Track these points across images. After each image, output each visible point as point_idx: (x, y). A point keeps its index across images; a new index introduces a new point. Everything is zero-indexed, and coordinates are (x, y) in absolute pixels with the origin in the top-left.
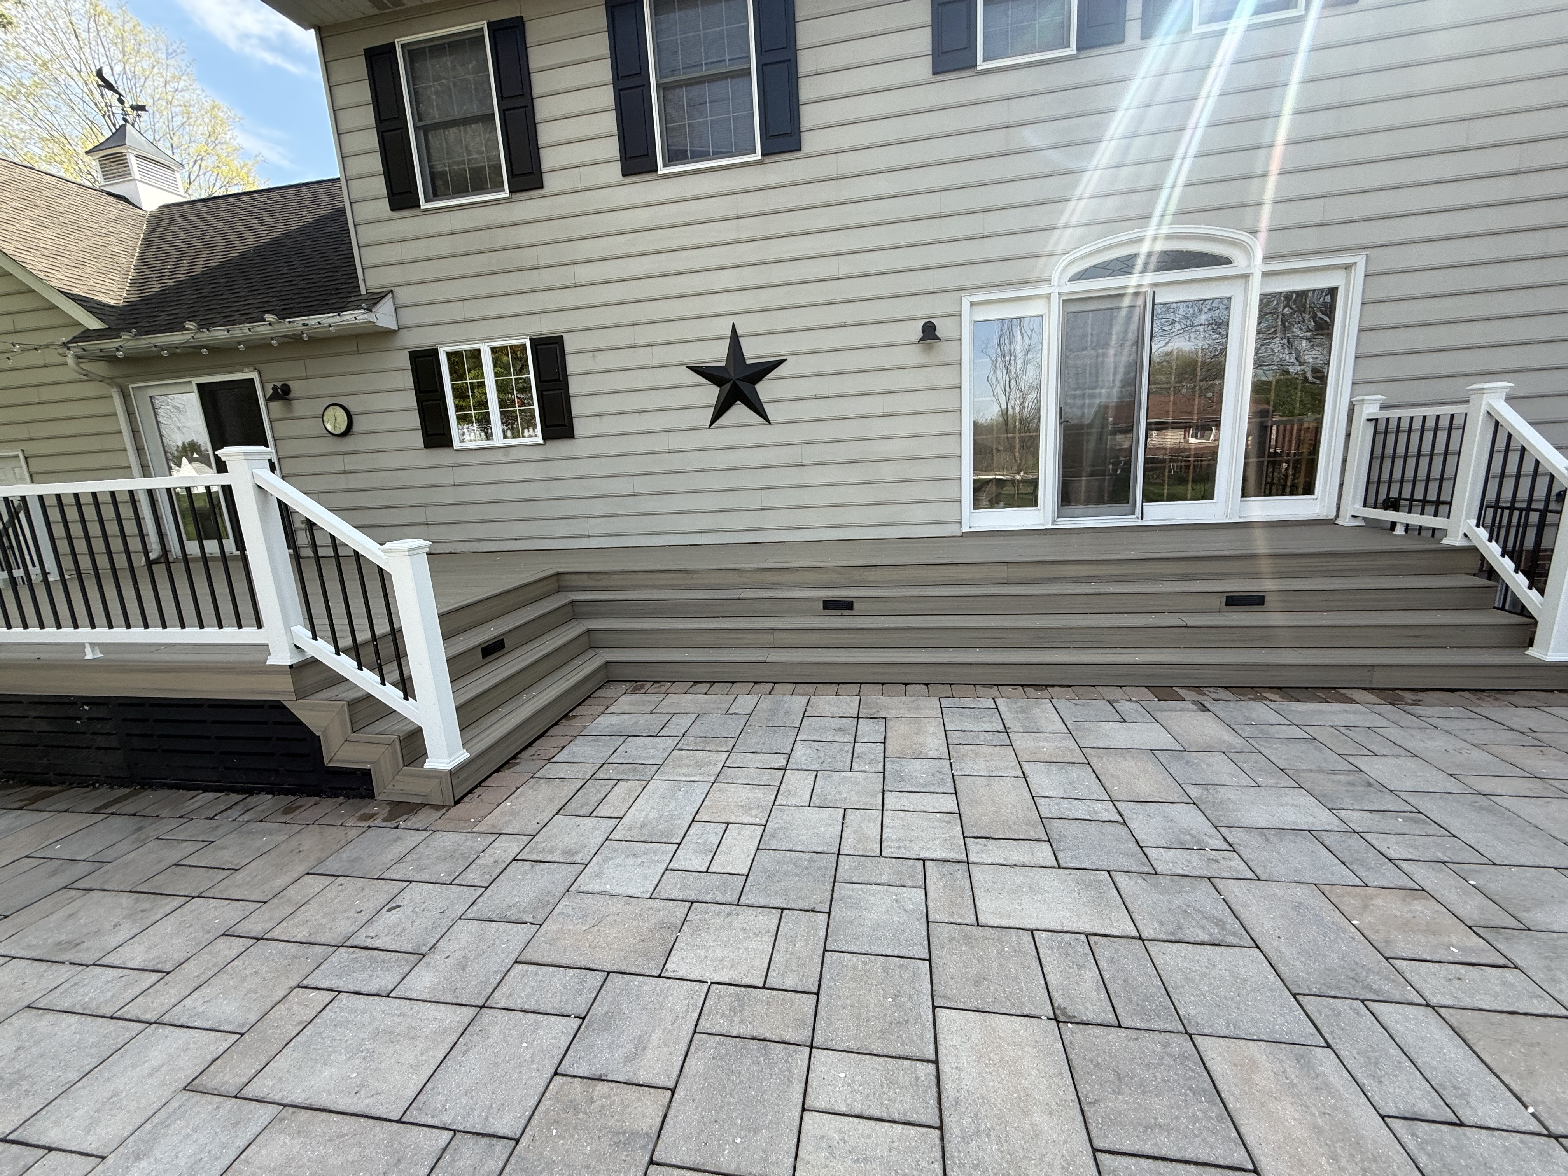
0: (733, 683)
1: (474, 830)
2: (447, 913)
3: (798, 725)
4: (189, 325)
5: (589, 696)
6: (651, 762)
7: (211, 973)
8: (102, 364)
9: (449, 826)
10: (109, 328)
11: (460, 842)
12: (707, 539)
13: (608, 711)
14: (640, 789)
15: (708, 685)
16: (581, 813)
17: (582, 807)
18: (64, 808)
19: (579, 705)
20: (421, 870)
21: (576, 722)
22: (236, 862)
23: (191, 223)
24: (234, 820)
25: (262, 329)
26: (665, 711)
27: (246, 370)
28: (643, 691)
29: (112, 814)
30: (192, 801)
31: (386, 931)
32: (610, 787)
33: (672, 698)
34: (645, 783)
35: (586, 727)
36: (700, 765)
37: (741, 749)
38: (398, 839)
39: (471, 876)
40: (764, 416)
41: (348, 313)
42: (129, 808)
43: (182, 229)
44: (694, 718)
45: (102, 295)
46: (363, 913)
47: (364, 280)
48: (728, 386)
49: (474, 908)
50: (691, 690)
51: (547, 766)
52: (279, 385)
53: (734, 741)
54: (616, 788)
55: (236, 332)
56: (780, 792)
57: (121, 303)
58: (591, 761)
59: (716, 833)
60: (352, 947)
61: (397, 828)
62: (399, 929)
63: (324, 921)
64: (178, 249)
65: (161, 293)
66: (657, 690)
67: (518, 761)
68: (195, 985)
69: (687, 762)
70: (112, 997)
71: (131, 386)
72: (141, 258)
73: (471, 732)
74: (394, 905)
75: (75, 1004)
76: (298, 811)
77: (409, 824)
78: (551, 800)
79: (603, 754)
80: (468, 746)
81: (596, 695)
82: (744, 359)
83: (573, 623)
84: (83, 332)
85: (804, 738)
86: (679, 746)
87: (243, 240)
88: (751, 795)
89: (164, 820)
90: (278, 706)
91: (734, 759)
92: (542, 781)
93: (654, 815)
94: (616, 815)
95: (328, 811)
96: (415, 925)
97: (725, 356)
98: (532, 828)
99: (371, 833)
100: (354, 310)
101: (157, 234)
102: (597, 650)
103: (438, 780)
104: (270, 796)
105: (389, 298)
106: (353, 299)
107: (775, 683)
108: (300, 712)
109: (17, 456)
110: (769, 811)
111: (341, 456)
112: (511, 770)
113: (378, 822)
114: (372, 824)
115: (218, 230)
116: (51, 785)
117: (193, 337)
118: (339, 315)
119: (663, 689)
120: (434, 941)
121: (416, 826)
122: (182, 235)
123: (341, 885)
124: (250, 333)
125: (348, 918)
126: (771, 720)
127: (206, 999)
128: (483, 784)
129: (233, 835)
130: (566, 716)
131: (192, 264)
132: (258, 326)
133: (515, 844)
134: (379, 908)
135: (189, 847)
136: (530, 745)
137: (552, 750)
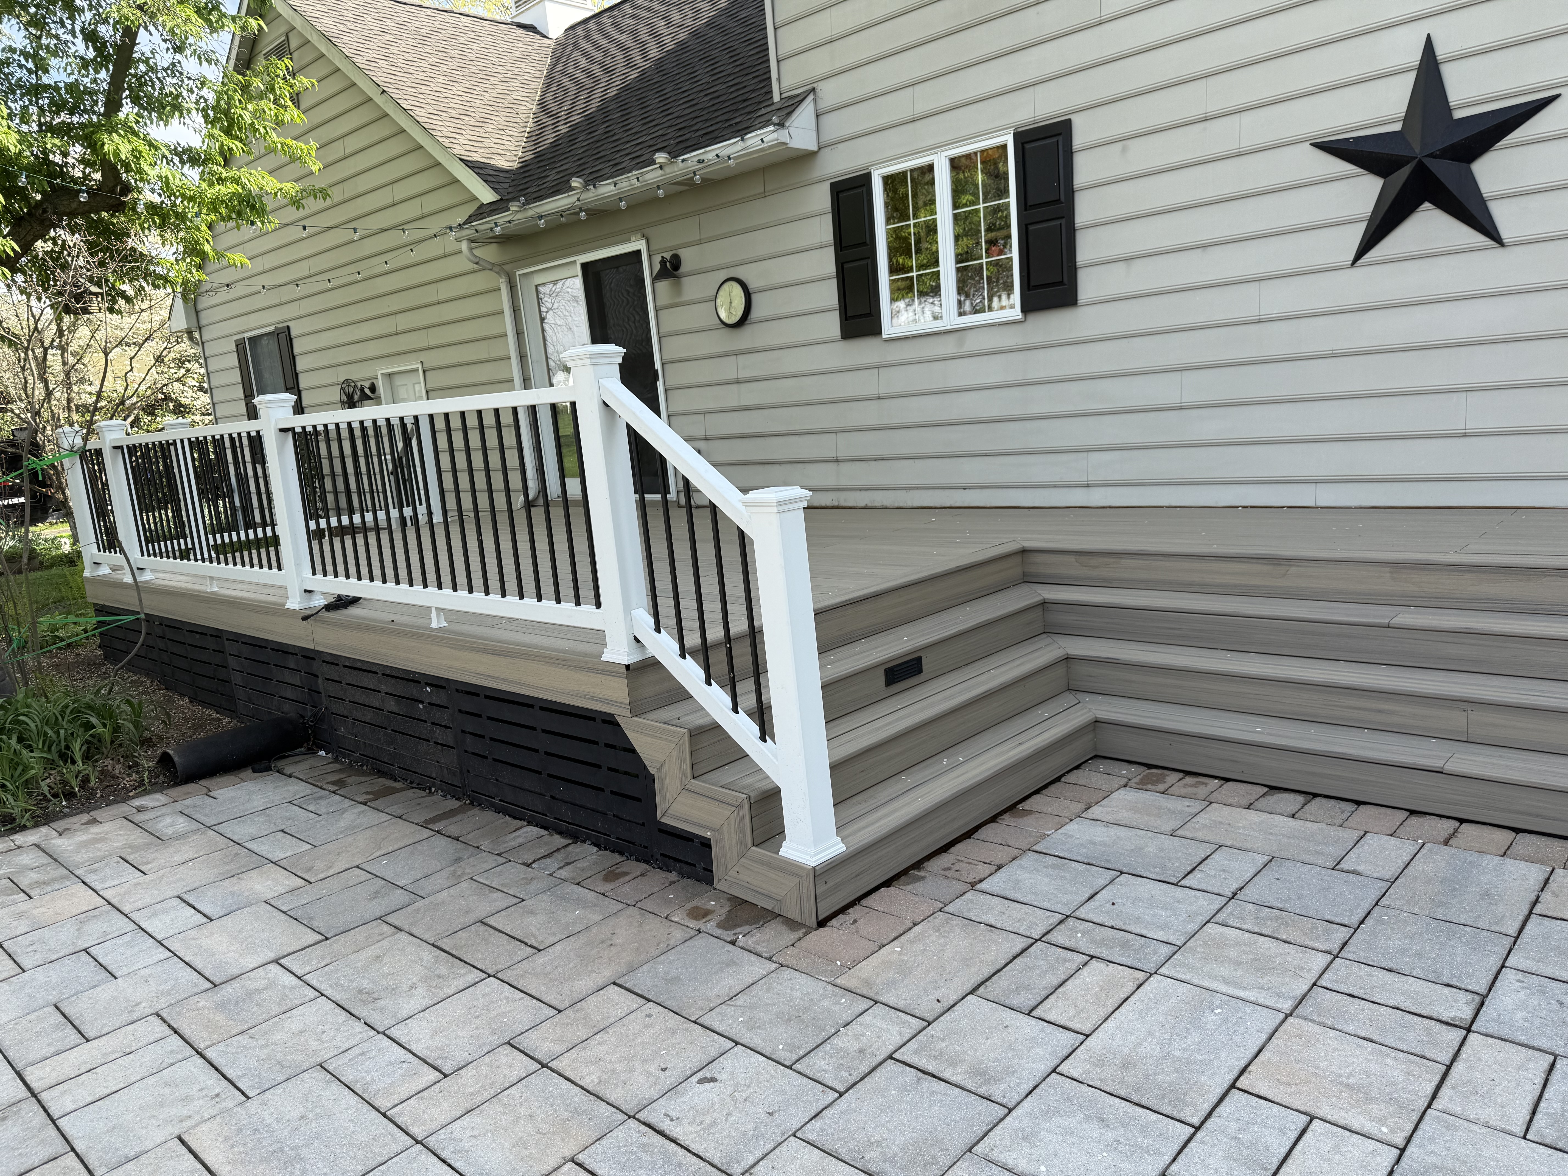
0: (1359, 803)
1: (839, 981)
2: (779, 1117)
3: (1513, 932)
4: (576, 182)
5: (1058, 779)
6: (1160, 935)
7: (486, 1095)
8: (493, 248)
9: (803, 964)
10: (501, 199)
11: (815, 997)
12: (1327, 496)
13: (1091, 813)
14: (1130, 987)
15: (1300, 799)
16: (1015, 1003)
17: (1017, 991)
18: (399, 812)
19: (1037, 792)
20: (753, 1027)
21: (1029, 824)
22: (540, 938)
23: (594, 43)
24: (551, 875)
25: (652, 175)
26: (1200, 835)
27: (633, 239)
28: (1161, 787)
29: (438, 832)
30: (514, 835)
31: (691, 1115)
32: (1074, 967)
33: (1217, 813)
34: (1141, 976)
35: (1044, 836)
36: (1262, 966)
37: (1362, 956)
38: (731, 963)
39: (819, 1064)
40: (1488, 229)
41: (754, 134)
42: (454, 829)
43: (585, 54)
44: (1260, 864)
45: (499, 157)
46: (667, 1073)
47: (779, 80)
48: (1404, 173)
49: (817, 1124)
50: (1263, 803)
51: (969, 895)
52: (667, 255)
53: (1344, 933)
54: (1085, 972)
55: (624, 184)
56: (1449, 1081)
57: (516, 165)
58: (1046, 905)
59: (1282, 1131)
60: (645, 1124)
61: (733, 943)
62: (708, 1120)
63: (619, 1067)
64: (577, 82)
65: (555, 145)
66: (1190, 790)
67: (922, 874)
68: (468, 1106)
69: (1233, 953)
70: (391, 1085)
71: (518, 273)
72: (542, 104)
73: (852, 809)
74: (709, 1075)
75: (358, 1081)
76: (622, 880)
77: (750, 942)
78: (966, 962)
79: (1068, 897)
80: (846, 832)
81: (1071, 778)
82: (1449, 110)
83: (1044, 640)
84: (479, 208)
85: (1525, 964)
86: (1220, 917)
87: (644, 53)
88: (1374, 1067)
89: (484, 854)
90: (610, 721)
91: (1343, 972)
92: (956, 921)
93: (1151, 1048)
94: (1077, 1026)
95: (655, 890)
96: (731, 1119)
97: (1401, 108)
98: (927, 1007)
99: (700, 942)
100: (761, 128)
101: (559, 67)
102: (1080, 696)
103: (797, 880)
104: (595, 849)
105: (809, 102)
106: (763, 111)
107: (1462, 821)
108: (633, 734)
109: (417, 370)
110: (1415, 1118)
111: (735, 357)
112: (910, 887)
113: (710, 926)
114: (703, 928)
115: (621, 47)
116: (395, 780)
117: (578, 199)
118: (742, 139)
119: (1202, 791)
120: (751, 1160)
121: (759, 949)
122: (583, 62)
123: (649, 1016)
124: (639, 184)
125: (649, 1074)
126: (1441, 904)
127: (475, 1133)
128: (863, 902)
129: (545, 897)
130: (1011, 808)
131: (588, 100)
132: (648, 172)
133: (895, 1029)
134: (689, 1073)
135: (499, 900)
136: (945, 849)
137: (981, 866)
